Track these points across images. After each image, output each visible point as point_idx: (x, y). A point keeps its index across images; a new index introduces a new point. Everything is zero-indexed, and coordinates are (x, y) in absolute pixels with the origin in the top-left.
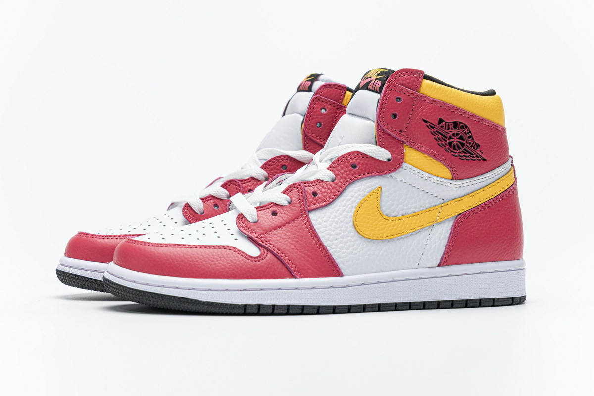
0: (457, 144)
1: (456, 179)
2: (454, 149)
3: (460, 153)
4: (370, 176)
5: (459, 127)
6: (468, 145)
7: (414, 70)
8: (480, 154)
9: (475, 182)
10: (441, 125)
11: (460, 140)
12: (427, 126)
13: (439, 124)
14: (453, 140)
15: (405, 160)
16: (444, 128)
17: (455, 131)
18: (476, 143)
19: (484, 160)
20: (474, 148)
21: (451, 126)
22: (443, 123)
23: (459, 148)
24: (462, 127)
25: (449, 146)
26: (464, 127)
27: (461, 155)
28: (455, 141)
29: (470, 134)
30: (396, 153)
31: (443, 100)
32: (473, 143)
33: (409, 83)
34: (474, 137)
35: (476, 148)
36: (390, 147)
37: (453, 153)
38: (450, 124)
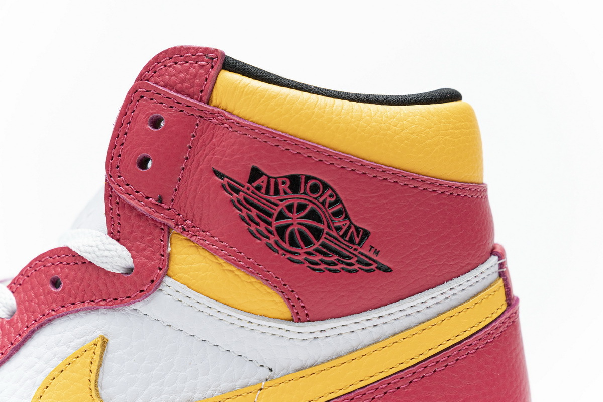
0: (301, 233)
1: (299, 320)
2: (293, 243)
3: (309, 254)
4: (87, 309)
5: (305, 187)
6: (334, 233)
7: (197, 49)
8: (371, 255)
9: (359, 326)
10: (255, 184)
11: (309, 222)
12: (223, 186)
13: (251, 181)
14: (289, 221)
15: (170, 272)
16: (263, 191)
17: (295, 200)
18: (357, 229)
19: (388, 270)
20: (351, 240)
21: (282, 187)
22: (264, 178)
23: (307, 242)
24: (314, 189)
25: (277, 238)
26: (318, 187)
27: (311, 258)
28: (296, 222)
29: (338, 207)
30: (145, 253)
31: (262, 121)
32: (349, 227)
33: (183, 81)
34: (350, 213)
35: (357, 240)
36: (135, 239)
37: (289, 256)
38: (280, 181)
